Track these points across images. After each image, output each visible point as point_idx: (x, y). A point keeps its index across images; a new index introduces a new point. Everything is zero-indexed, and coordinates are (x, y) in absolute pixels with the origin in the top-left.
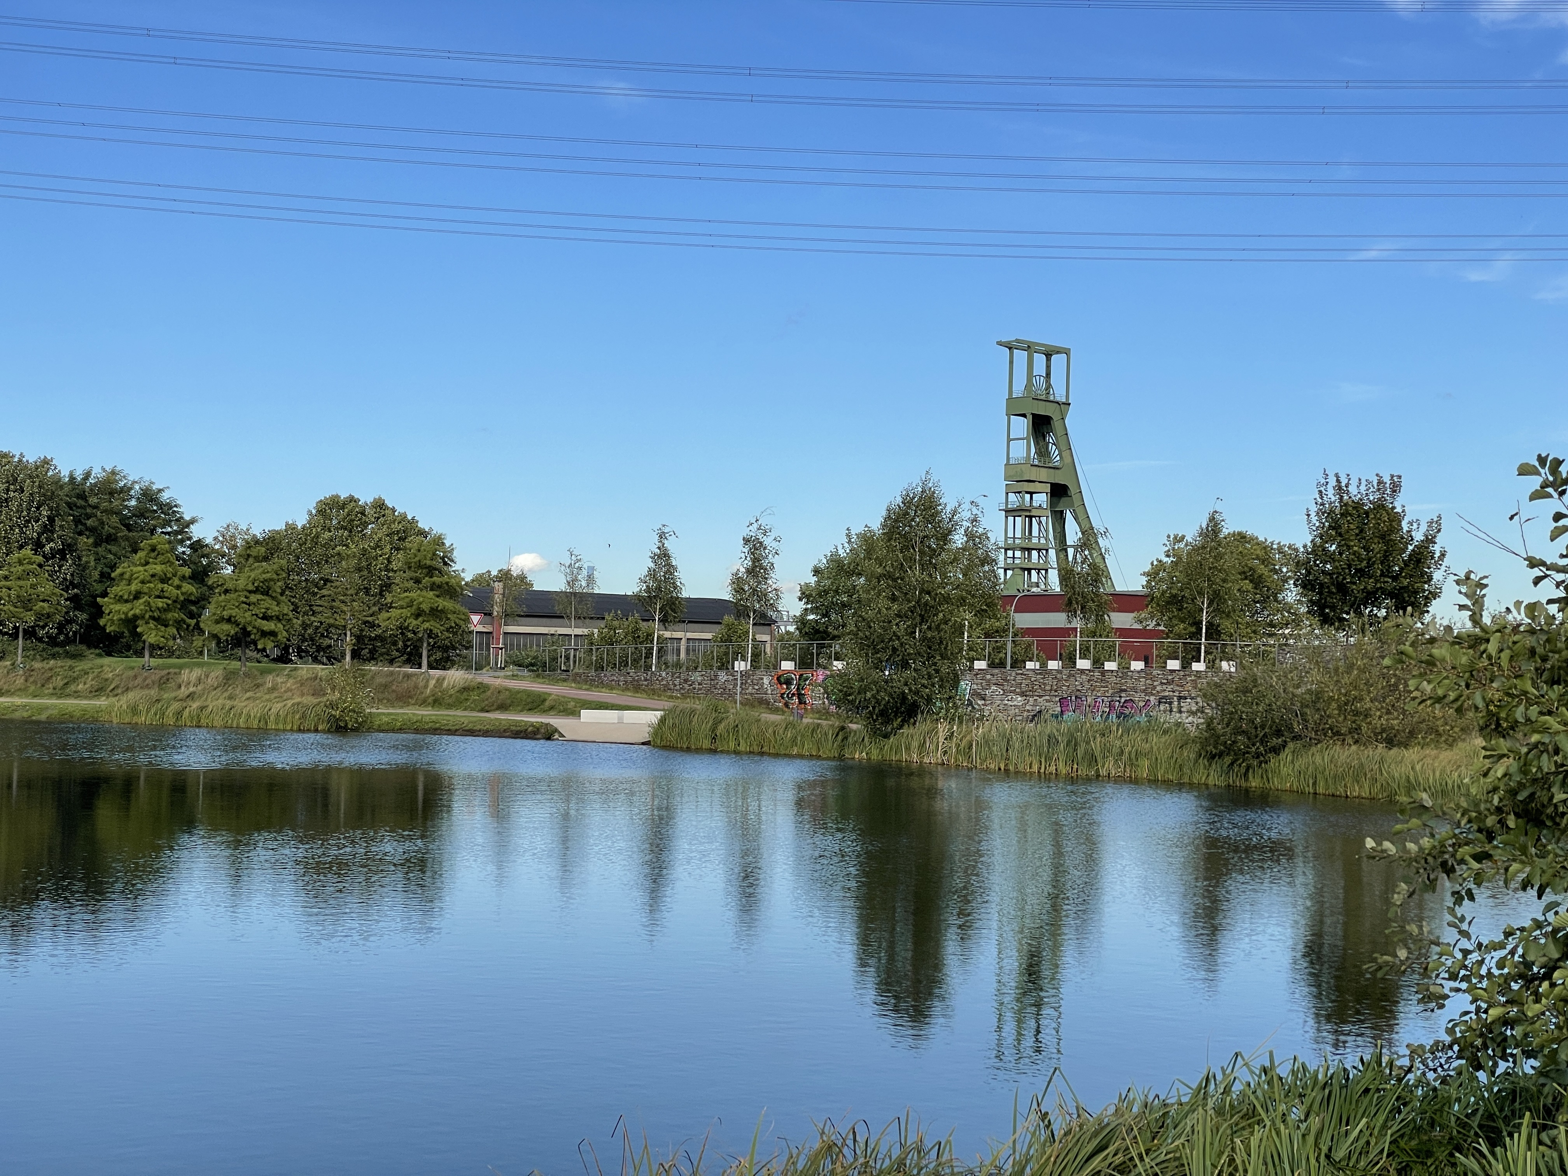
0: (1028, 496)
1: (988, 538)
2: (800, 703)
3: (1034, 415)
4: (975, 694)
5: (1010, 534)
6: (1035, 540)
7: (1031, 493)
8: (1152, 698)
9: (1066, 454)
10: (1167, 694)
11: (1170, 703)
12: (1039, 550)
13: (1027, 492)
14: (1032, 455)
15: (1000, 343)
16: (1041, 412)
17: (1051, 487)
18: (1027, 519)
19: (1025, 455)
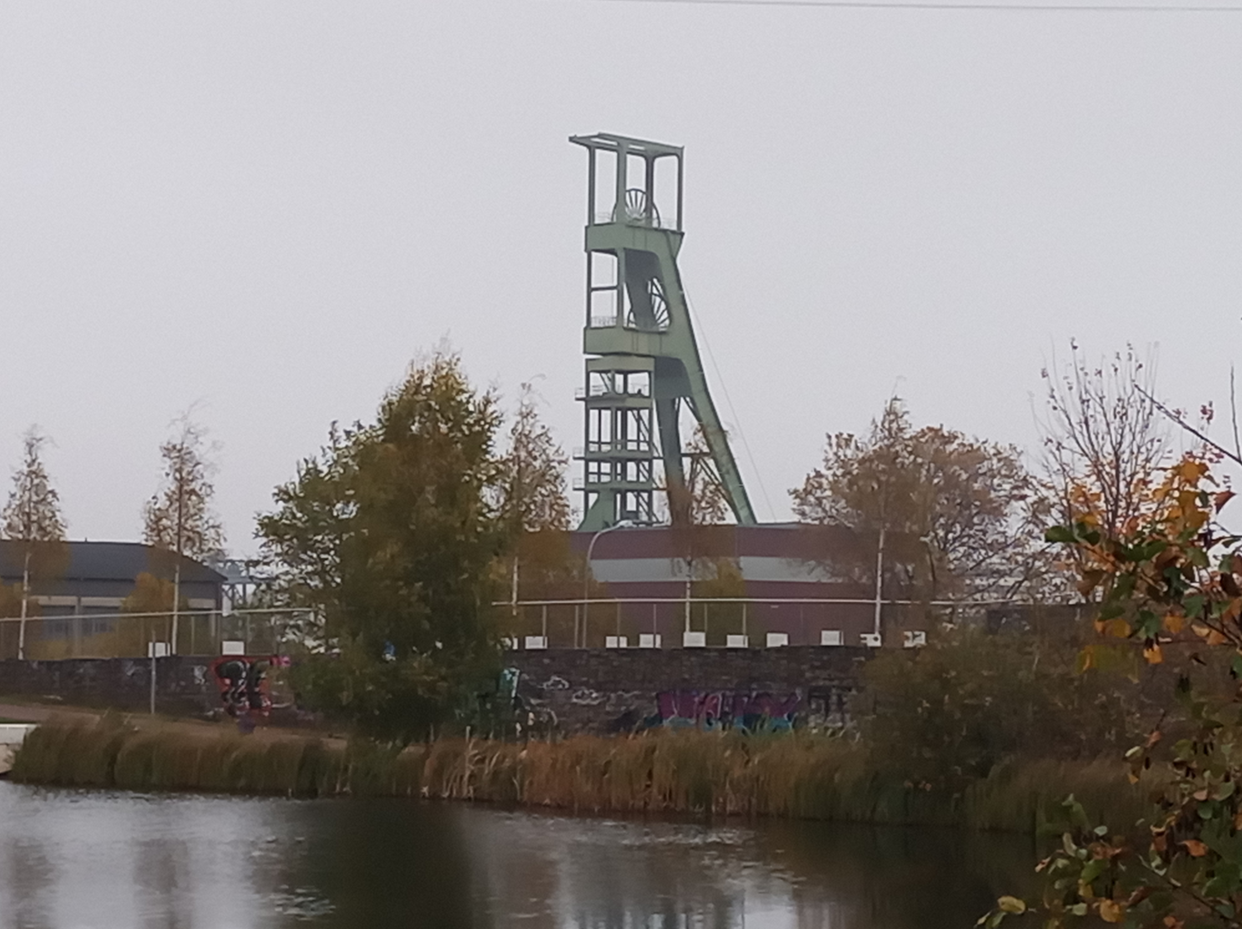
0: (619, 378)
2: (252, 706)
3: (627, 251)
4: (525, 688)
7: (626, 373)
8: (798, 691)
9: (678, 312)
10: (821, 683)
11: (827, 698)
12: (638, 461)
13: (619, 372)
14: (626, 314)
15: (574, 140)
16: (640, 247)
17: (656, 362)
18: (619, 413)
19: (615, 314)
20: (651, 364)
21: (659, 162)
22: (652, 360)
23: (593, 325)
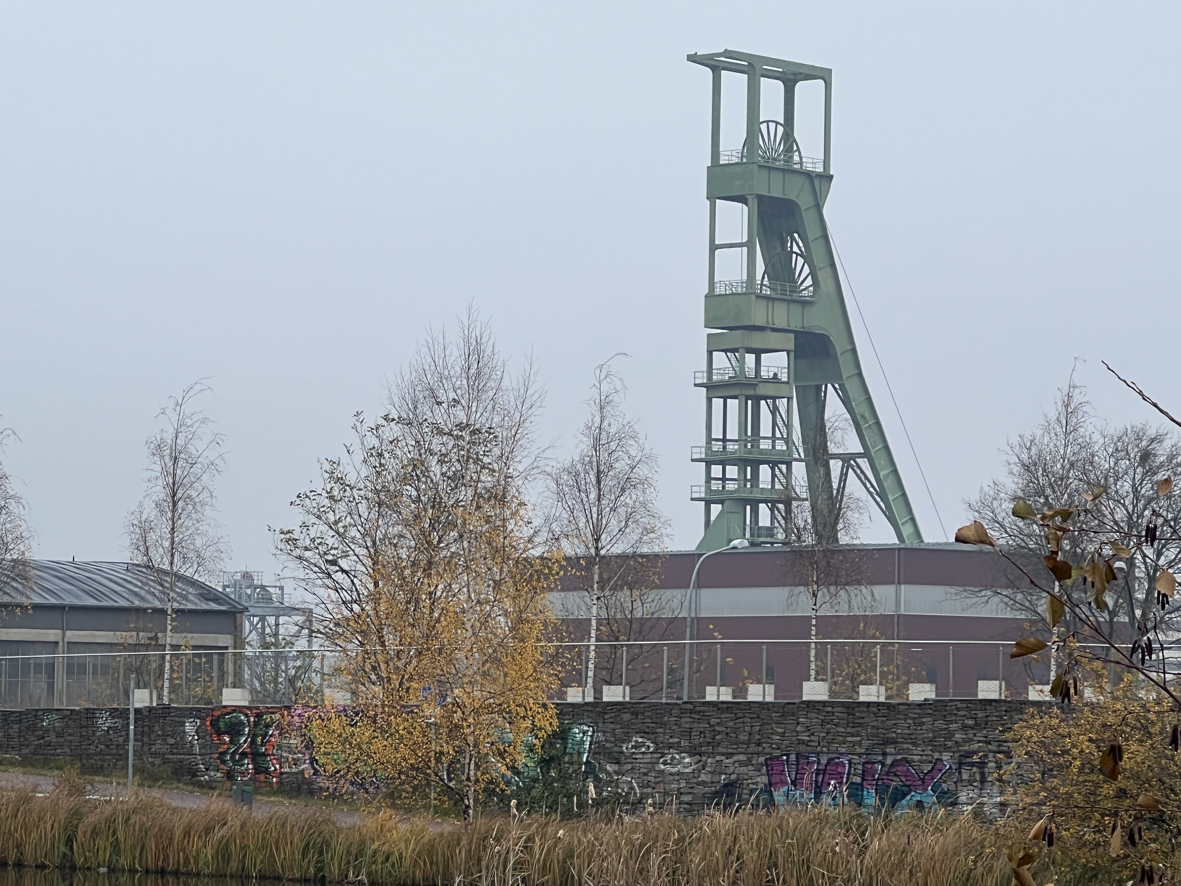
2: (258, 770)
3: (760, 198)
4: (598, 749)
6: (765, 445)
7: (758, 353)
8: (946, 757)
9: (824, 275)
10: (976, 747)
12: (773, 464)
13: (749, 351)
14: (759, 277)
15: (693, 58)
16: (777, 193)
17: (796, 338)
18: (750, 402)
19: (745, 278)
20: (790, 341)
21: (801, 87)
22: (792, 336)
23: (717, 291)
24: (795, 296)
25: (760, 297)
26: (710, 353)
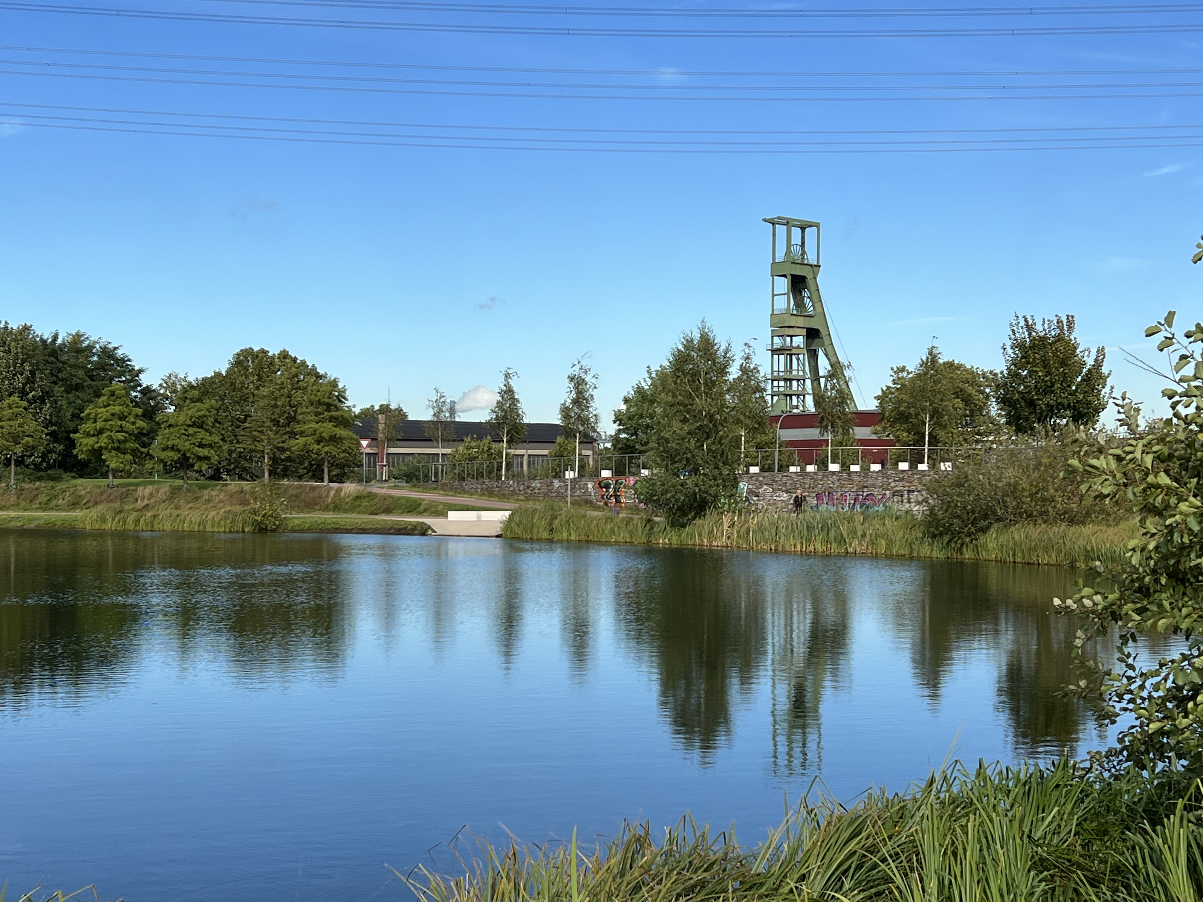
0: (788, 339)
1: (758, 371)
2: (616, 502)
3: (792, 275)
4: (750, 492)
5: (775, 369)
6: (795, 373)
7: (791, 337)
8: (888, 492)
9: (817, 305)
10: (899, 488)
11: (902, 496)
12: (798, 380)
13: (788, 336)
14: (791, 307)
15: (765, 220)
16: (798, 273)
17: (807, 331)
18: (788, 356)
19: (786, 307)
20: (804, 332)
21: (807, 230)
22: (805, 329)
23: (775, 313)
24: (806, 314)
25: (792, 315)
26: (772, 337)
